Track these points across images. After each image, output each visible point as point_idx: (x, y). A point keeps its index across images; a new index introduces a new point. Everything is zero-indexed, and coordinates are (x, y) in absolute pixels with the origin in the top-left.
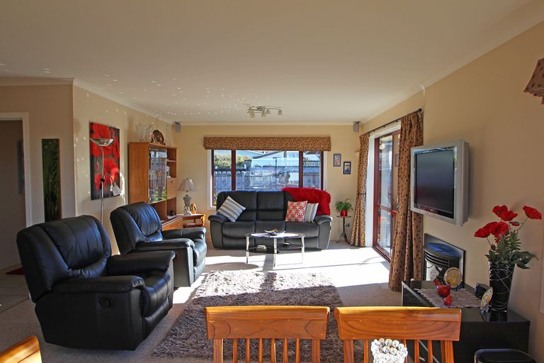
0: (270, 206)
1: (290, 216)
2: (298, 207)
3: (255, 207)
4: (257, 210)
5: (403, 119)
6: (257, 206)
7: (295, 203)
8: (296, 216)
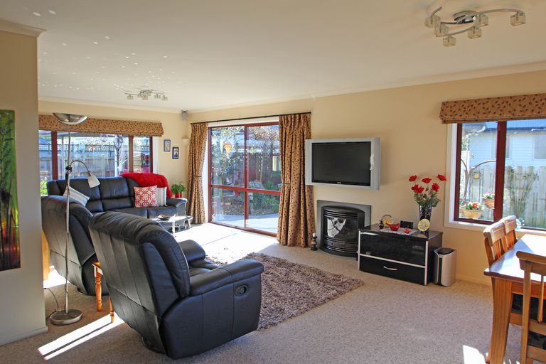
0: (115, 194)
1: (141, 202)
2: (149, 192)
3: (99, 195)
4: (101, 199)
5: (280, 116)
6: (101, 194)
7: (145, 189)
8: (150, 201)
